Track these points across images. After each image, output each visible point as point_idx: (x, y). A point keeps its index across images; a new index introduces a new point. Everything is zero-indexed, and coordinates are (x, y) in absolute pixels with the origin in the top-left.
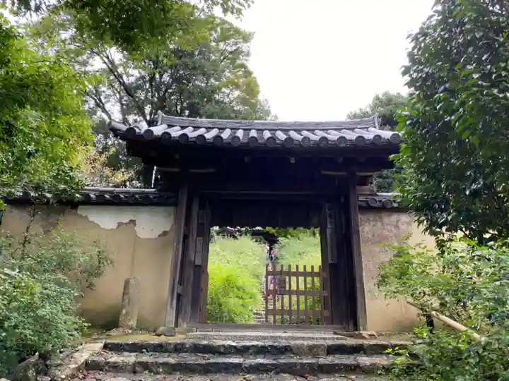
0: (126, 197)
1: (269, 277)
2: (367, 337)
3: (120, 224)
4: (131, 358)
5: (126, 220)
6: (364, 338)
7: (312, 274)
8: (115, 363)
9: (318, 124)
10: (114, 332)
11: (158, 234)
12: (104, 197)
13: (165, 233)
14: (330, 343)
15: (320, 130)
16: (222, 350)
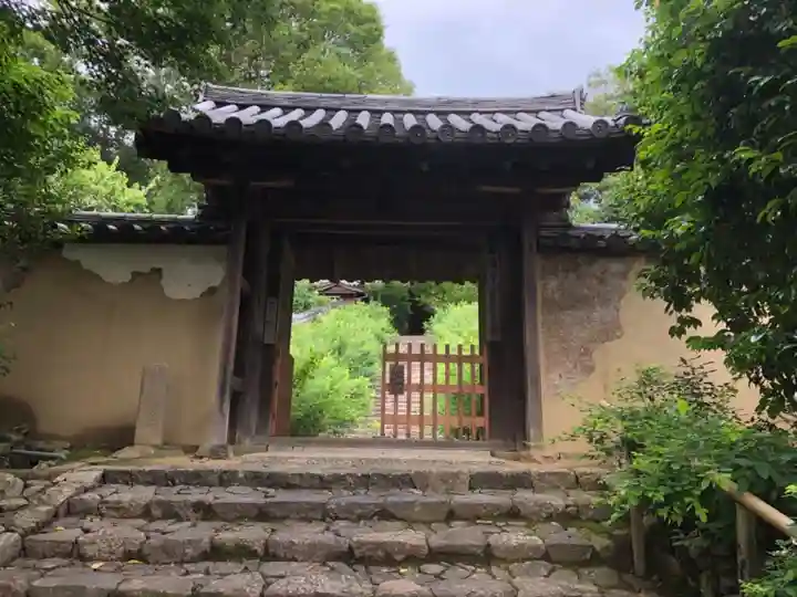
0: (144, 229)
1: (388, 364)
2: (540, 459)
3: (136, 275)
4: (145, 494)
5: (145, 269)
6: (535, 461)
7: (460, 359)
8: (119, 502)
9: (476, 102)
10: (126, 453)
11: (200, 292)
12: (108, 229)
13: (212, 291)
14: (477, 469)
15: (481, 113)
16: (297, 481)
